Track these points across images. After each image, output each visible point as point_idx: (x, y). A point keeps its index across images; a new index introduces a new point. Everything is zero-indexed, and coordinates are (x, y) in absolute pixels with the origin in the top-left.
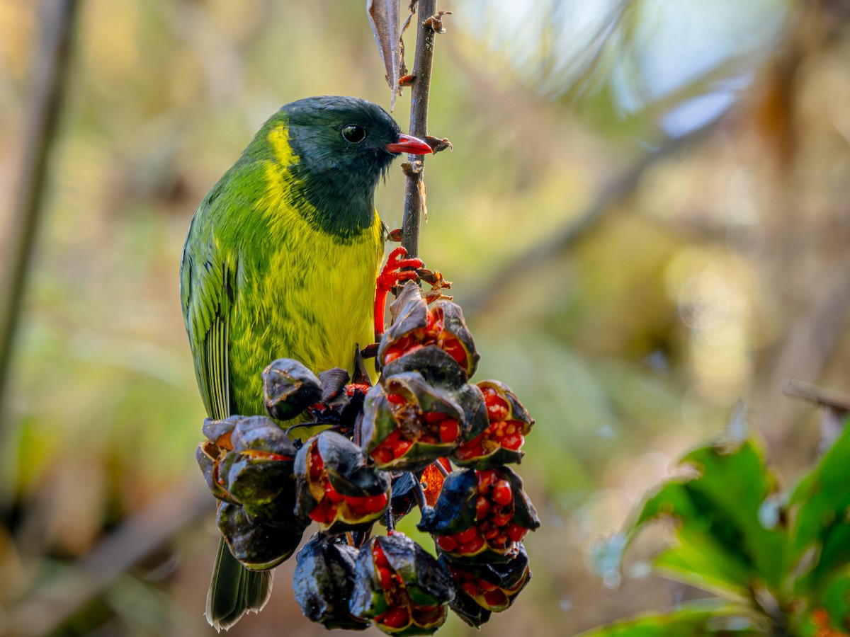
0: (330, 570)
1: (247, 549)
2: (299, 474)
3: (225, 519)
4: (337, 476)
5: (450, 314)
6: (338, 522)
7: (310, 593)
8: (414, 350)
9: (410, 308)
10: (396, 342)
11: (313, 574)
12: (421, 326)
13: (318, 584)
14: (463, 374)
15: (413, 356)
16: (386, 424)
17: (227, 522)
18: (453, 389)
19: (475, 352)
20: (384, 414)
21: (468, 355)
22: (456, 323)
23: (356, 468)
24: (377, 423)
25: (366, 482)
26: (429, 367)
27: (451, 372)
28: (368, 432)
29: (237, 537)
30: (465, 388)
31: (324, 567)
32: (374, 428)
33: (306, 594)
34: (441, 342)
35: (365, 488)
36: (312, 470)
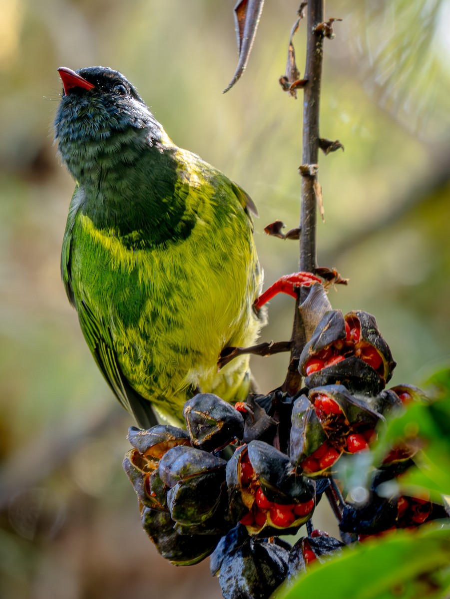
0: (260, 570)
1: (173, 549)
2: (232, 485)
3: (150, 521)
4: (269, 486)
5: (366, 324)
6: (268, 527)
7: (239, 591)
8: (336, 362)
9: (328, 319)
10: (317, 354)
11: (243, 575)
12: (341, 338)
13: (248, 584)
14: (382, 381)
15: (334, 367)
16: (316, 437)
17: (152, 524)
18: (372, 396)
19: (392, 360)
20: (314, 427)
21: (385, 363)
22: (373, 333)
23: (286, 477)
24: (308, 436)
25: (297, 491)
26: (350, 378)
27: (372, 380)
28: (297, 444)
29: (162, 537)
30: (383, 394)
31: (253, 567)
32: (304, 441)
33: (235, 591)
34: (359, 352)
35: (295, 496)
36: (243, 479)
